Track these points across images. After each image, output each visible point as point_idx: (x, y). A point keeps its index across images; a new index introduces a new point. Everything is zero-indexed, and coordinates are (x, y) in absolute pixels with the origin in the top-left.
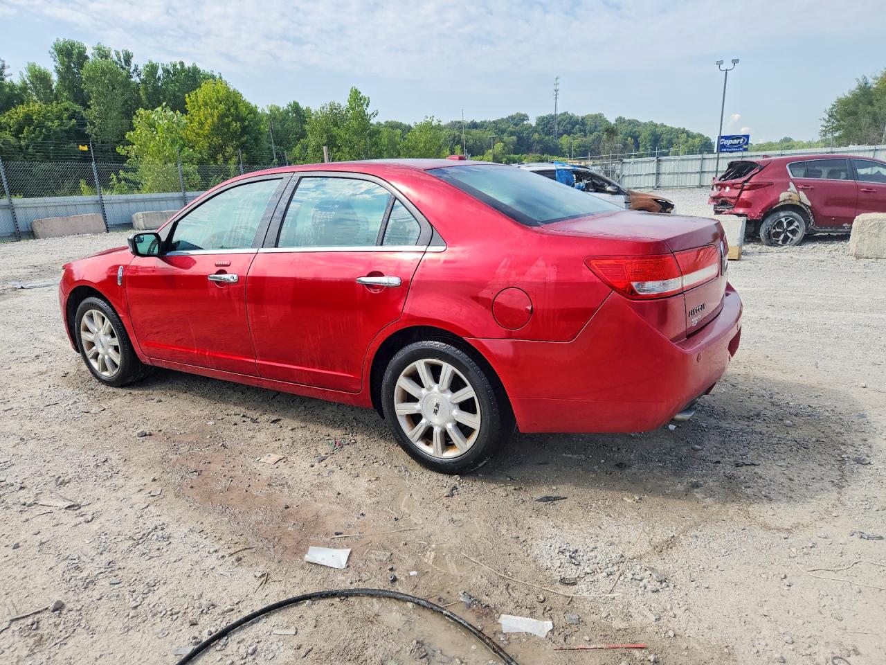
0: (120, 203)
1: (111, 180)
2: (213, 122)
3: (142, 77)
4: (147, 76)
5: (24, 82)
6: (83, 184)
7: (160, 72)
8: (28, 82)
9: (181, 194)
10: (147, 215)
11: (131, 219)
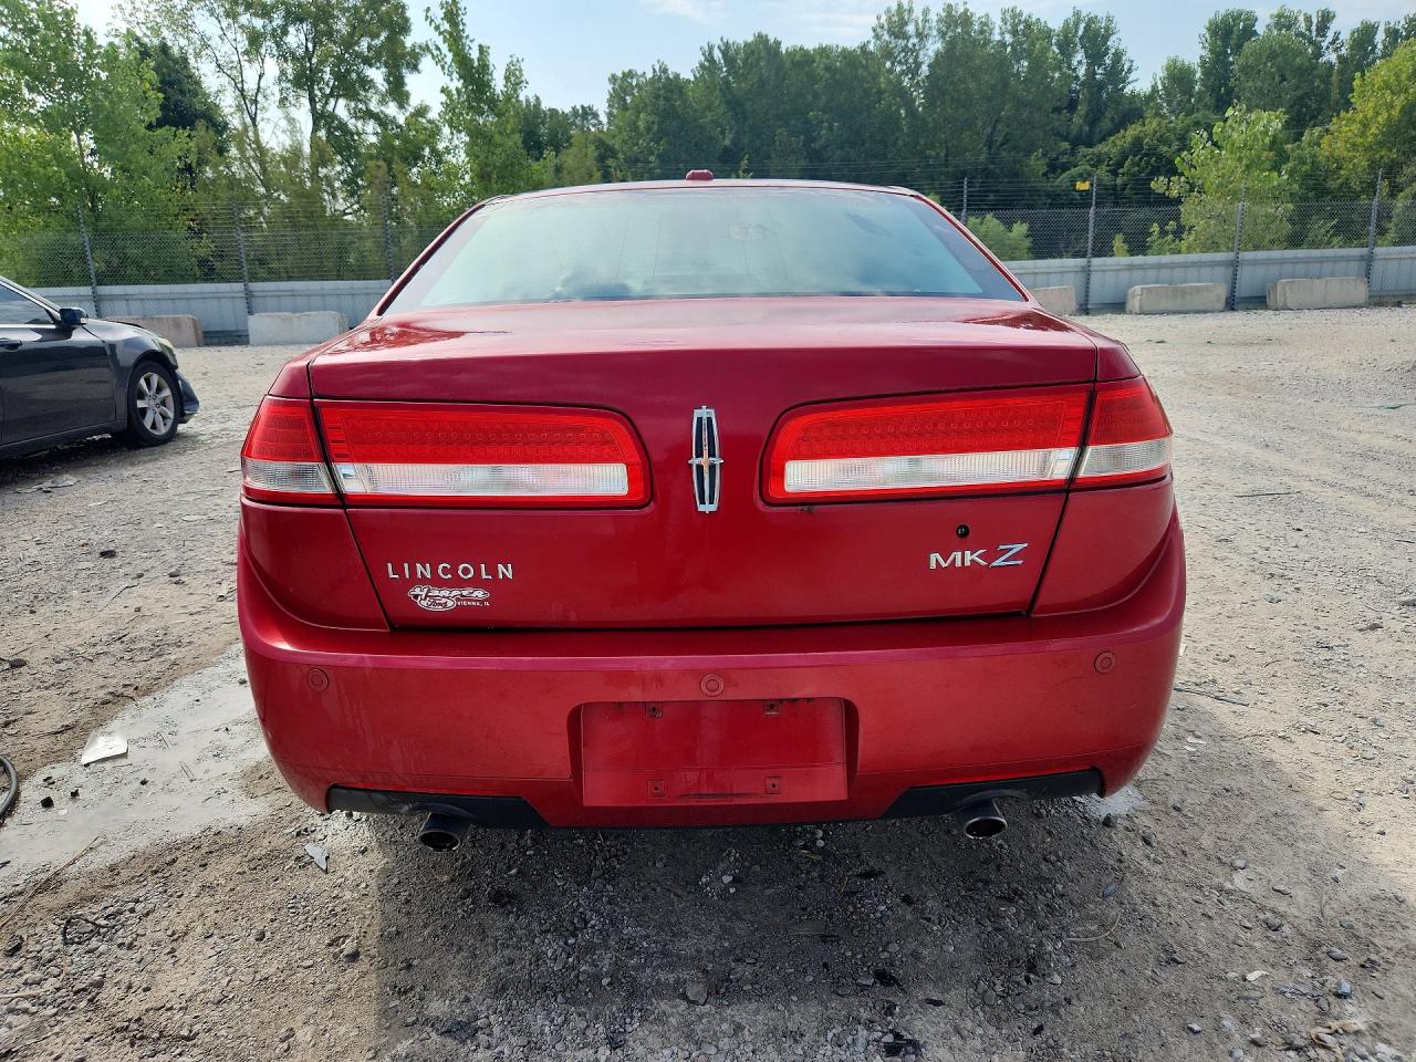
0: (1118, 270)
1: (1151, 234)
2: (1389, 119)
3: (1344, 51)
4: (1352, 48)
5: (1154, 88)
6: (1118, 242)
7: (1380, 37)
8: (1160, 87)
9: (1231, 256)
10: (1149, 290)
11: (1126, 295)
